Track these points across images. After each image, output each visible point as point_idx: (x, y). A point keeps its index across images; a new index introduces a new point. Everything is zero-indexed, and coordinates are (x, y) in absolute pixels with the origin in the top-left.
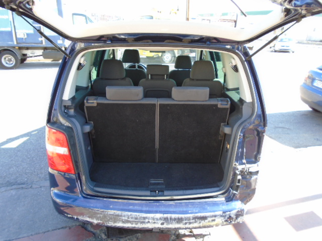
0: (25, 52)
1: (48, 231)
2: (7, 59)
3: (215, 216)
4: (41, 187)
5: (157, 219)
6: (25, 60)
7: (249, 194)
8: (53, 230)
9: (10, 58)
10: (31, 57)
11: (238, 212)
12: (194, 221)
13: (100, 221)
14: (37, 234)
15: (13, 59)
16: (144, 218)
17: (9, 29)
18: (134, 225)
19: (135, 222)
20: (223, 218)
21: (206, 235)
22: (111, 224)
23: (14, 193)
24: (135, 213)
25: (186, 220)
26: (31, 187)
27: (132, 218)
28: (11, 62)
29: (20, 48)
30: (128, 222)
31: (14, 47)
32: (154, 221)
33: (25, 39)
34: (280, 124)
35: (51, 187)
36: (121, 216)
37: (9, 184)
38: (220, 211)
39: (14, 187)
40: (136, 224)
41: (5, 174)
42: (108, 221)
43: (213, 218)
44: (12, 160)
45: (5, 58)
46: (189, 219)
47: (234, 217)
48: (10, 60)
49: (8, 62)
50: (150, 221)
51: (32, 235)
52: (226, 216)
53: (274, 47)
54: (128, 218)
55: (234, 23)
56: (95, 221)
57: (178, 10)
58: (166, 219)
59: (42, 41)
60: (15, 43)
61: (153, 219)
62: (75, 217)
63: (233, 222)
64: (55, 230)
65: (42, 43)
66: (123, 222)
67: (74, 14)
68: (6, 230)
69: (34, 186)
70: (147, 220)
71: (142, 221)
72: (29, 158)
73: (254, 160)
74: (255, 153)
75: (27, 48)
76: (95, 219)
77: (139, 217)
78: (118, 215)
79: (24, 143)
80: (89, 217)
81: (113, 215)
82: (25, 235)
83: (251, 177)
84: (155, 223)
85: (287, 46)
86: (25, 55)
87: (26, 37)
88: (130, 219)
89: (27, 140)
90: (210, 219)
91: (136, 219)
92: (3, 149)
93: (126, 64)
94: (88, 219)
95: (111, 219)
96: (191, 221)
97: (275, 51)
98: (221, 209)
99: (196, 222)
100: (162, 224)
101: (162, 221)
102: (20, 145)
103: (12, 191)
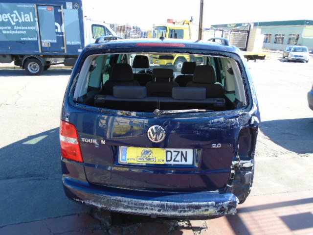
0: (48, 60)
1: (60, 217)
2: (32, 66)
3: (208, 206)
4: (55, 179)
5: (155, 206)
6: (48, 67)
7: (243, 189)
8: (63, 216)
9: (35, 65)
10: (54, 64)
11: (230, 203)
12: (188, 209)
13: (103, 206)
14: (49, 218)
15: (38, 66)
16: (143, 204)
17: (35, 39)
18: (133, 211)
19: (135, 207)
20: (215, 209)
21: (203, 228)
22: (113, 209)
23: (31, 184)
24: (135, 200)
25: (181, 208)
26: (47, 179)
27: (132, 204)
28: (36, 69)
29: (45, 56)
30: (128, 207)
31: (39, 55)
32: (151, 208)
33: (49, 48)
34: (287, 130)
35: (63, 174)
36: (122, 201)
37: (28, 175)
38: (213, 201)
39: (31, 178)
40: (136, 210)
41: (25, 167)
42: (111, 205)
43: (207, 208)
44: (31, 155)
45: (31, 65)
46: (184, 207)
47: (227, 208)
48: (35, 67)
49: (33, 69)
50: (148, 207)
51: (45, 219)
52: (218, 206)
53: (287, 56)
54: (129, 204)
55: (247, 34)
56: (100, 206)
57: (191, 21)
58: (162, 206)
59: (64, 49)
60: (40, 51)
61: (151, 205)
62: (83, 202)
63: (226, 213)
64: (65, 216)
65: (64, 52)
66: (124, 208)
67: (93, 25)
68: (23, 214)
69: (50, 178)
70: (145, 207)
71: (140, 206)
72: (46, 154)
73: (248, 156)
74: (249, 150)
75: (51, 56)
76: (99, 204)
77: (138, 203)
78: (120, 201)
79: (43, 140)
80: (94, 201)
81: (115, 200)
82: (39, 219)
83: (245, 173)
84: (152, 209)
85: (300, 56)
86: (49, 63)
87: (50, 46)
88: (130, 205)
89: (46, 137)
90: (203, 209)
91: (136, 204)
92: (25, 145)
93: (137, 69)
94: (93, 204)
95: (113, 203)
96: (186, 209)
97: (289, 61)
98: (214, 200)
99: (190, 211)
100: (159, 211)
101: (159, 208)
102: (39, 142)
103: (30, 182)
